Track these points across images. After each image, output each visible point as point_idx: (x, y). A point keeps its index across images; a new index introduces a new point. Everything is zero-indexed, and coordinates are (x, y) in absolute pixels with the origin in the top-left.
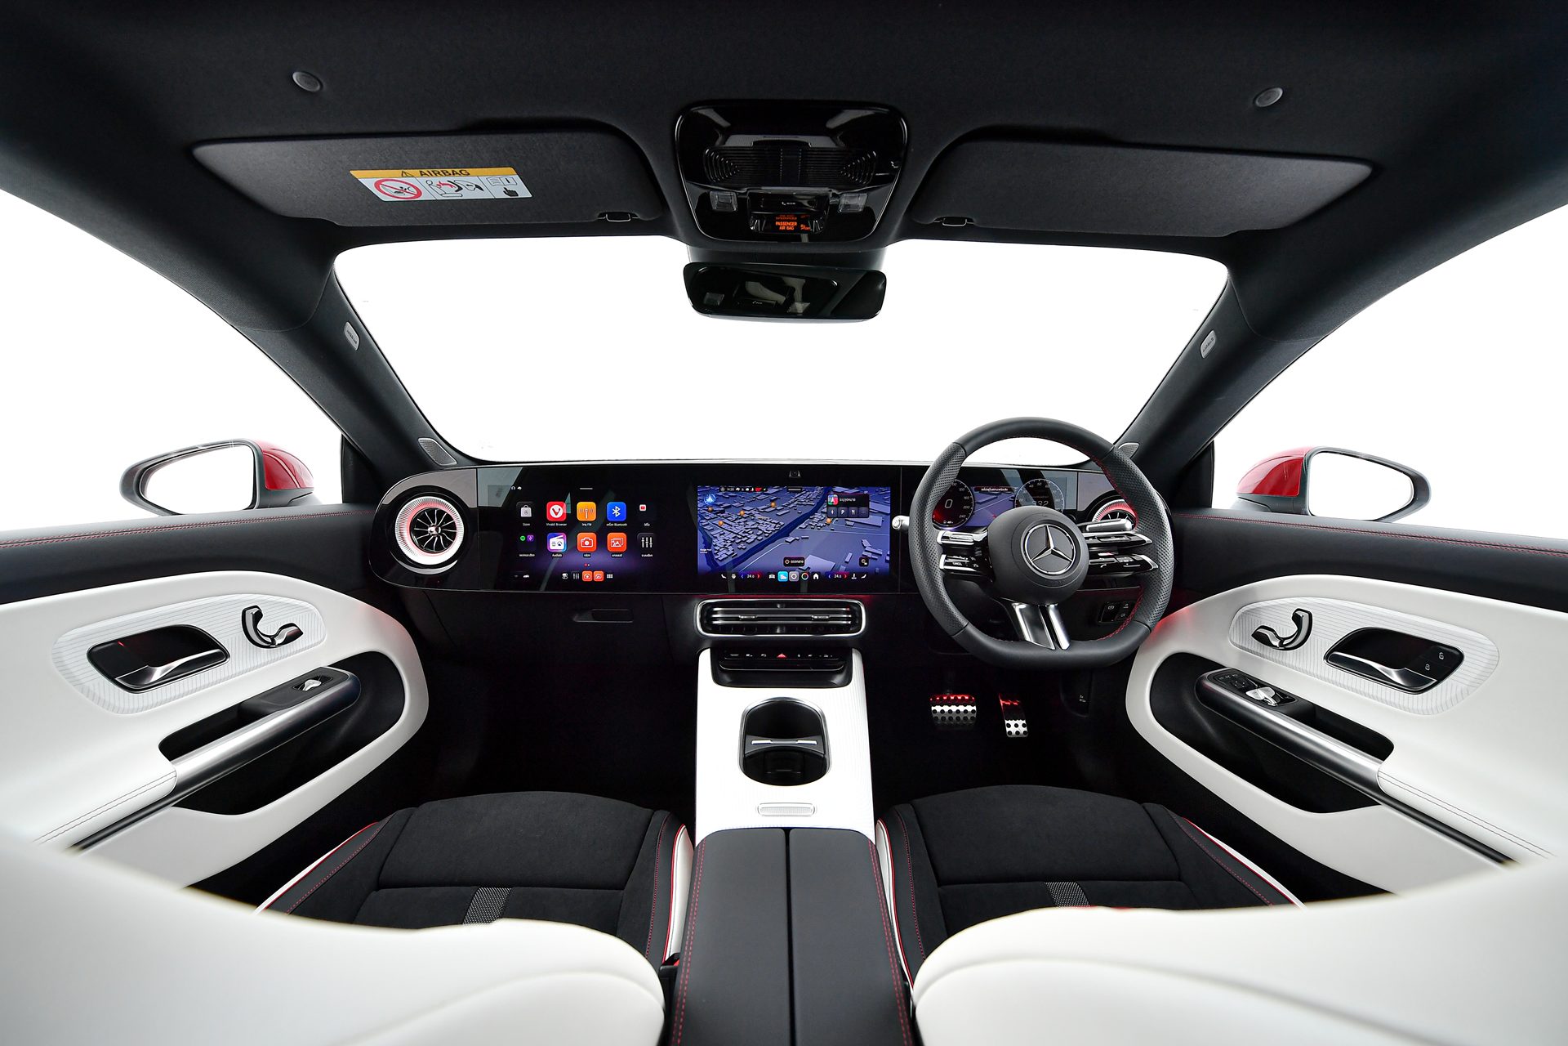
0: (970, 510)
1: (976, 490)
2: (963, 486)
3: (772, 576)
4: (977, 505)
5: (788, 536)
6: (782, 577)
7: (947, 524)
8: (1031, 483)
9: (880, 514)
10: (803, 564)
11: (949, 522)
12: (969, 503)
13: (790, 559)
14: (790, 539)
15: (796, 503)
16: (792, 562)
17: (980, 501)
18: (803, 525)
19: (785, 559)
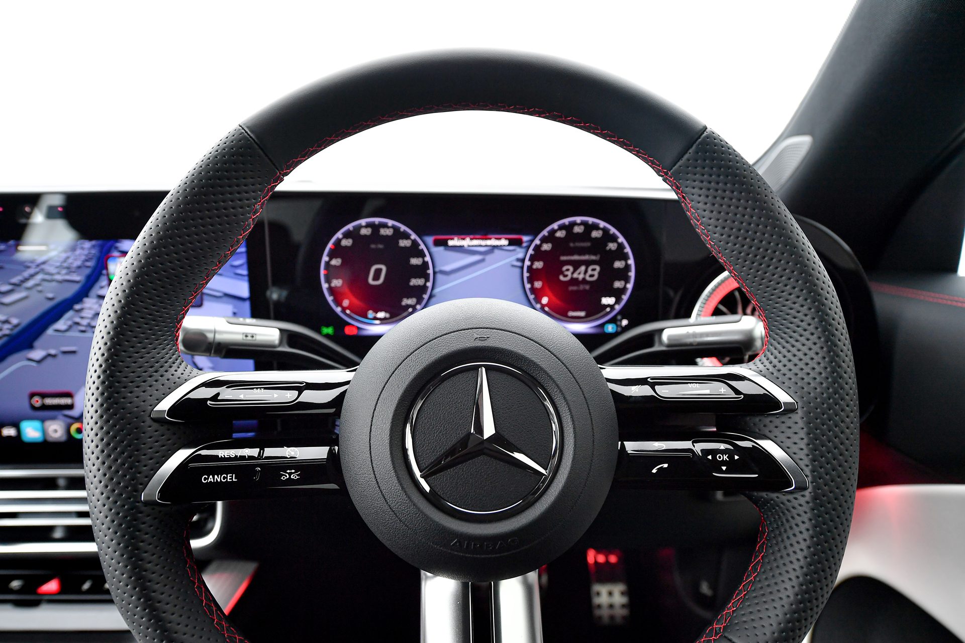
0: (423, 289)
1: (437, 243)
2: (406, 236)
3: (9, 432)
4: (439, 277)
5: (30, 347)
6: (31, 431)
7: (375, 318)
8: (561, 228)
9: (225, 299)
10: (70, 407)
11: (381, 315)
12: (422, 270)
13: (43, 395)
14: (37, 354)
15: (39, 277)
16: (49, 401)
17: (447, 268)
18: (61, 325)
19: (32, 395)
